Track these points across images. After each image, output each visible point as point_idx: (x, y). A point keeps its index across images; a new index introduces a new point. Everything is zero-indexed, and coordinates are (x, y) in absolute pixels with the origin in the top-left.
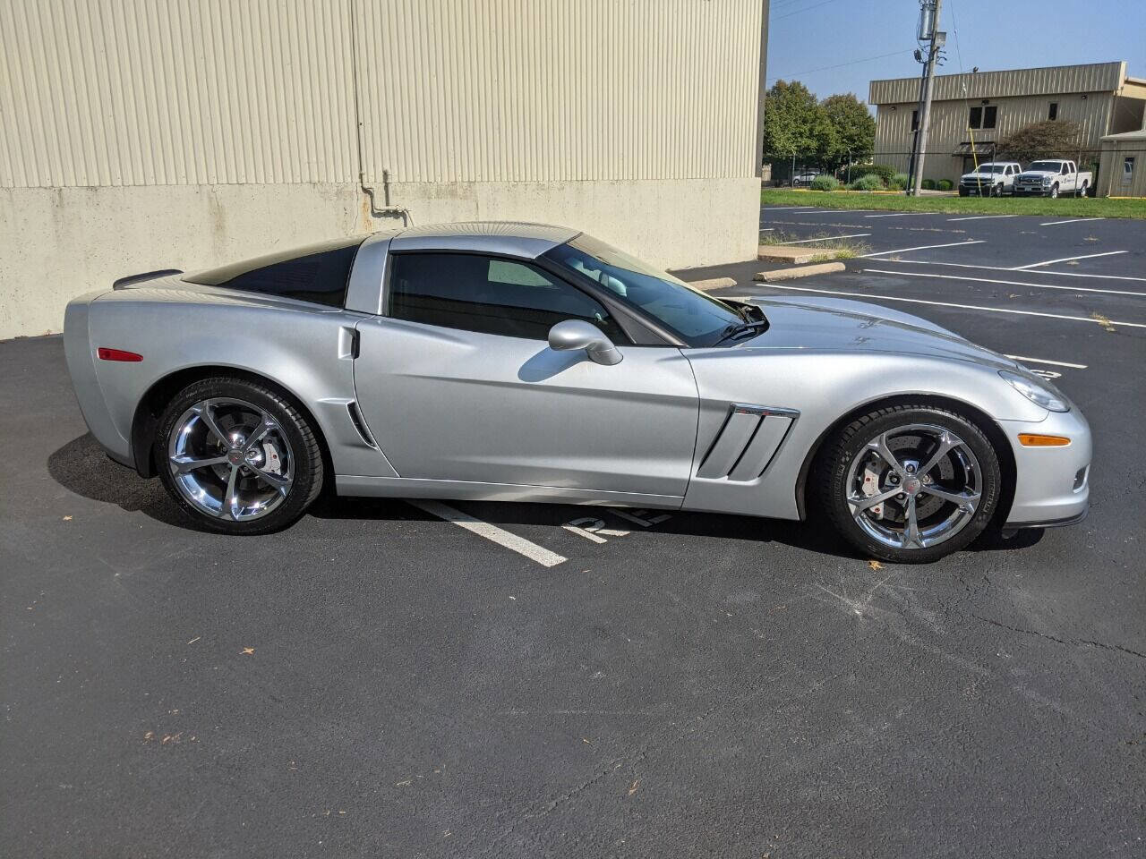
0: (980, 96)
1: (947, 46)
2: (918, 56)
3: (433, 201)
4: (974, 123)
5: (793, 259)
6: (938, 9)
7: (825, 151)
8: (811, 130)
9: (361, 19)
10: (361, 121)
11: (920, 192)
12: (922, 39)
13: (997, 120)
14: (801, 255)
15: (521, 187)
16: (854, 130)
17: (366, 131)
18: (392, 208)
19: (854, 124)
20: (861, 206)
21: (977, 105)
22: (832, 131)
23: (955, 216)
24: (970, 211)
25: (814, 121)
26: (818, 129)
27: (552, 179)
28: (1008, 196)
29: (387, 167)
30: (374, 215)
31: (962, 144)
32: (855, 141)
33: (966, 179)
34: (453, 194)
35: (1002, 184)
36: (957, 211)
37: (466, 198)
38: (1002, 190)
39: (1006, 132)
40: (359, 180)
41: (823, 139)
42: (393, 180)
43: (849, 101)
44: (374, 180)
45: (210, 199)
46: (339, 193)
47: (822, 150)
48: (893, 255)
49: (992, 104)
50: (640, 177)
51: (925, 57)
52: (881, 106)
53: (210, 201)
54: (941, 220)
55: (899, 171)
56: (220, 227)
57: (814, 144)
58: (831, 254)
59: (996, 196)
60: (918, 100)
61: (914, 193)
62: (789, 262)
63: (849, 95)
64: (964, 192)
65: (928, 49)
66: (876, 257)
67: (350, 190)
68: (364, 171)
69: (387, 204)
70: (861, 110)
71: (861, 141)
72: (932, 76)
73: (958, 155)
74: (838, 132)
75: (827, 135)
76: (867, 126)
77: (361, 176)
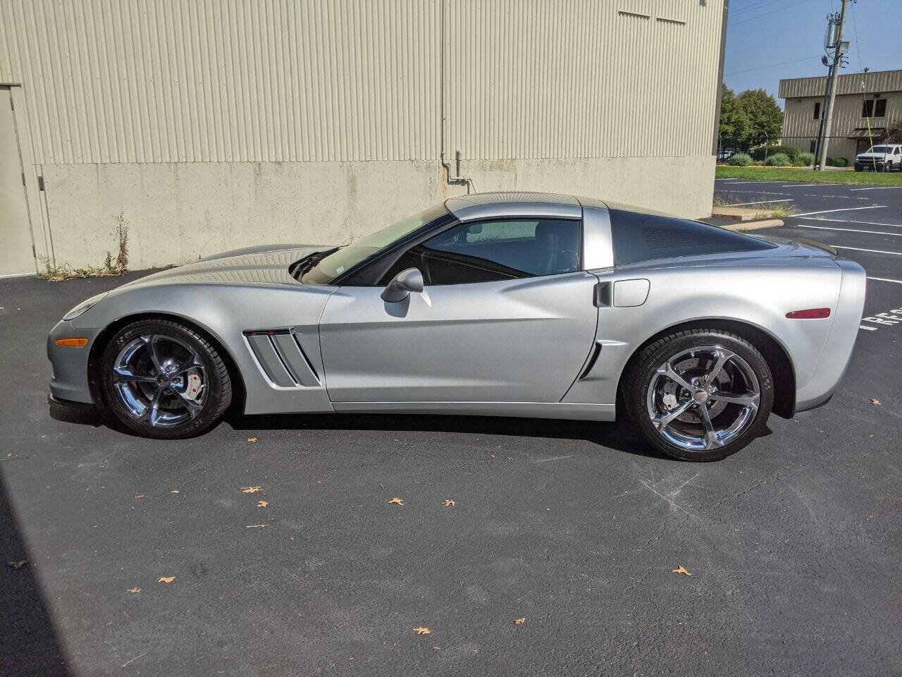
0: (872, 91)
1: (849, 54)
2: (825, 61)
3: (488, 172)
4: (867, 112)
5: (741, 217)
6: (843, 23)
7: (740, 134)
8: (729, 118)
9: (448, 46)
10: (444, 117)
11: (824, 167)
12: (828, 47)
13: (886, 111)
14: (747, 214)
15: (546, 162)
16: (763, 118)
17: (447, 123)
18: (461, 178)
19: (764, 113)
20: (776, 178)
21: (870, 98)
22: (745, 118)
23: (854, 186)
24: (868, 183)
25: (731, 111)
26: (734, 117)
27: (567, 156)
28: (896, 171)
29: (459, 149)
30: (449, 183)
31: (856, 129)
32: (765, 127)
33: (860, 158)
34: (500, 168)
35: (891, 161)
36: (857, 183)
37: (508, 170)
38: (891, 167)
39: (895, 121)
40: (440, 159)
41: (739, 126)
42: (462, 158)
43: (761, 95)
44: (450, 159)
45: (348, 171)
46: (428, 167)
47: (737, 134)
48: (819, 215)
49: (882, 97)
50: (629, 155)
51: (831, 62)
52: (788, 99)
53: (348, 173)
54: (845, 189)
55: (802, 151)
56: (353, 191)
57: (730, 129)
58: (769, 213)
59: (886, 171)
60: (823, 94)
61: (819, 168)
62: (737, 219)
63: (760, 91)
64: (859, 168)
65: (834, 55)
66: (803, 216)
67: (435, 165)
68: (444, 152)
69: (458, 176)
70: (770, 102)
71: (769, 127)
72: (836, 76)
73: (853, 138)
74: (751, 120)
75: (742, 122)
76: (776, 116)
77: (442, 155)
